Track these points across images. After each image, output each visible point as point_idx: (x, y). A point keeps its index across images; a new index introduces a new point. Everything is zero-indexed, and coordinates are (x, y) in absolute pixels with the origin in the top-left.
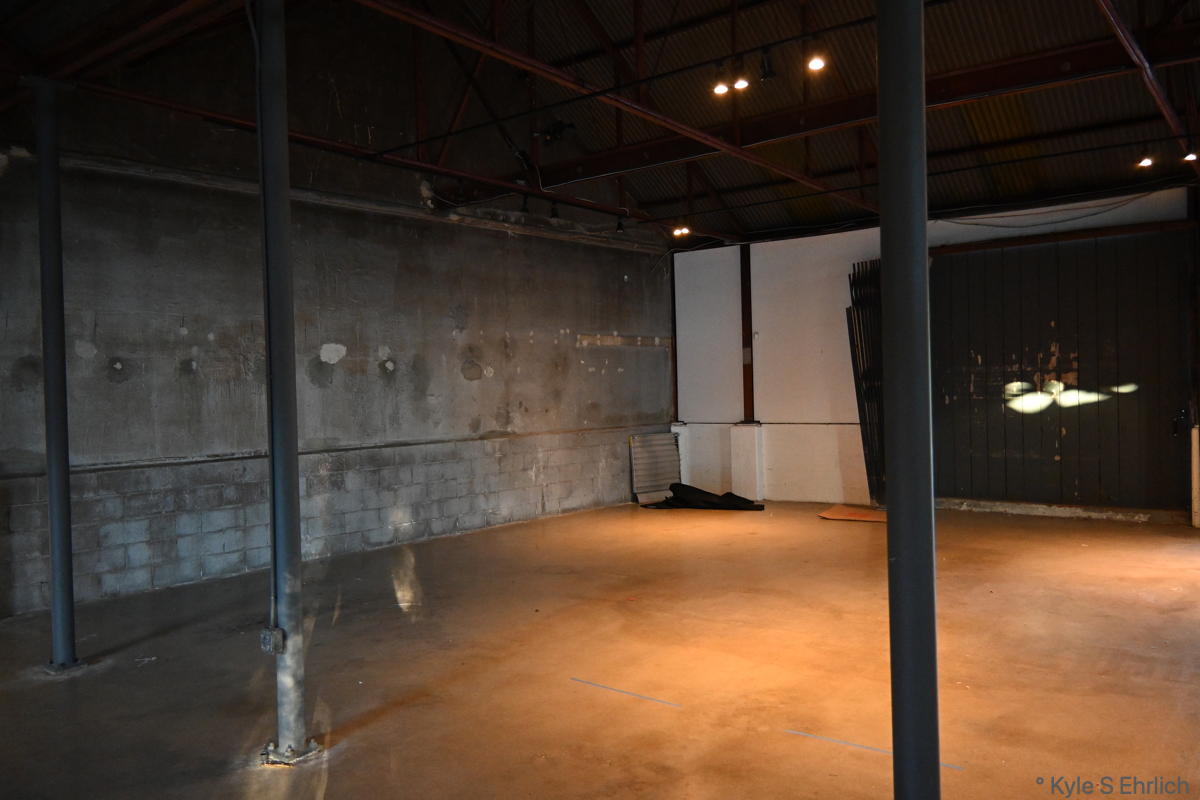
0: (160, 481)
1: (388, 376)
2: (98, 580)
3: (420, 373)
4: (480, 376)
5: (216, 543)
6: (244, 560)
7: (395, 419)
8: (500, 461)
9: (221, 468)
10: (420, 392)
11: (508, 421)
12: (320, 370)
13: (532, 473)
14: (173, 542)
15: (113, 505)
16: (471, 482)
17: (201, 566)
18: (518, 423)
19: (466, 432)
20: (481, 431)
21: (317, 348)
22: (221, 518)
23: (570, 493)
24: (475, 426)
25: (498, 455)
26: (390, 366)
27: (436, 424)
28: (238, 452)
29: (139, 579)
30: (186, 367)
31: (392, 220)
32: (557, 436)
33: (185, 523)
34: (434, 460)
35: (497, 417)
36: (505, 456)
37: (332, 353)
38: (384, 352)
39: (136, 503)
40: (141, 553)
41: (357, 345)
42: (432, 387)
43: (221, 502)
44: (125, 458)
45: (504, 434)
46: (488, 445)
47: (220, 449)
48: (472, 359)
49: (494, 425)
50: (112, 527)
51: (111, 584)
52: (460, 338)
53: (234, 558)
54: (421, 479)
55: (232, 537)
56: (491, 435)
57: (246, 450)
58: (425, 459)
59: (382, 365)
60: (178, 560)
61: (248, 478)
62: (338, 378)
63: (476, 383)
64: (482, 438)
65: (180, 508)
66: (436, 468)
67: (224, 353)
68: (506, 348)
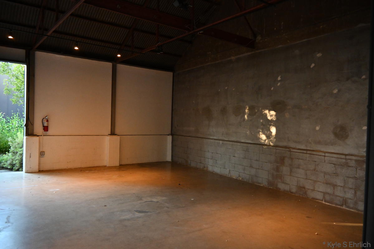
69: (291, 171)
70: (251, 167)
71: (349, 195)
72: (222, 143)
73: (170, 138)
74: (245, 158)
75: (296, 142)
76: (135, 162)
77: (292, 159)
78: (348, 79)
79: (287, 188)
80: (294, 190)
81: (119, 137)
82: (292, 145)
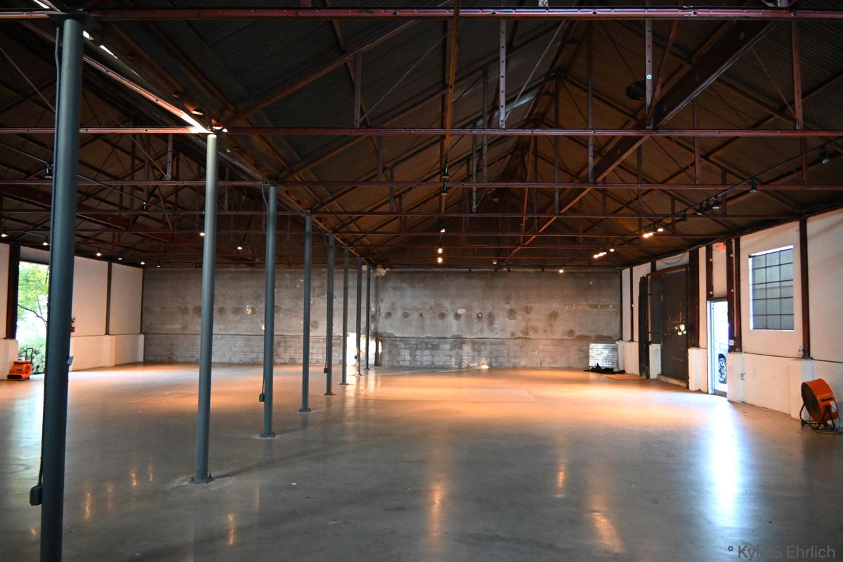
0: (413, 341)
1: (479, 318)
2: (399, 362)
3: (491, 318)
4: (515, 318)
5: (425, 358)
6: (432, 363)
7: (481, 331)
8: (521, 347)
9: (427, 340)
10: (491, 323)
11: (527, 334)
12: (457, 316)
13: (536, 352)
14: (416, 356)
15: (402, 346)
16: (509, 353)
17: (422, 363)
18: (532, 335)
19: (509, 337)
20: (515, 337)
21: (457, 310)
22: (427, 352)
23: (555, 362)
24: (513, 334)
25: (521, 345)
26: (480, 315)
27: (497, 333)
28: (433, 336)
29: (408, 363)
30: (421, 315)
31: (483, 273)
32: (549, 341)
33: (418, 352)
34: (494, 344)
35: (522, 332)
36: (523, 345)
37: (461, 311)
38: (478, 311)
39: (407, 346)
40: (408, 358)
41: (469, 309)
42: (496, 322)
43: (427, 348)
44: (406, 335)
45: (526, 338)
46: (517, 341)
47: (429, 336)
48: (512, 313)
49: (521, 335)
50: (401, 351)
51: (401, 363)
52: (508, 307)
53: (430, 363)
54: (489, 350)
55: (429, 357)
56: (520, 338)
57: (436, 336)
58: (491, 344)
59: (478, 315)
60: (416, 361)
61: (435, 343)
62: (463, 318)
63: (513, 321)
64: (515, 339)
65: (417, 349)
66: (494, 347)
67: (430, 311)
68: (528, 310)
69: (285, 350)
70: (253, 352)
71: (320, 357)
72: (221, 337)
73: (142, 337)
74: (246, 346)
75: (287, 331)
76: (125, 362)
77: (285, 342)
78: (318, 296)
79: (283, 361)
80: (287, 362)
81: (113, 337)
82: (285, 334)
